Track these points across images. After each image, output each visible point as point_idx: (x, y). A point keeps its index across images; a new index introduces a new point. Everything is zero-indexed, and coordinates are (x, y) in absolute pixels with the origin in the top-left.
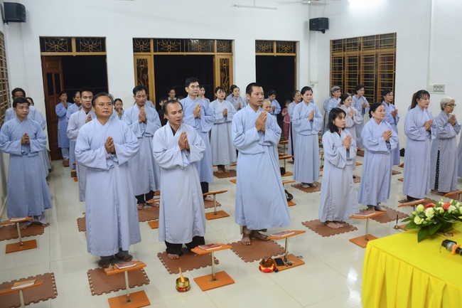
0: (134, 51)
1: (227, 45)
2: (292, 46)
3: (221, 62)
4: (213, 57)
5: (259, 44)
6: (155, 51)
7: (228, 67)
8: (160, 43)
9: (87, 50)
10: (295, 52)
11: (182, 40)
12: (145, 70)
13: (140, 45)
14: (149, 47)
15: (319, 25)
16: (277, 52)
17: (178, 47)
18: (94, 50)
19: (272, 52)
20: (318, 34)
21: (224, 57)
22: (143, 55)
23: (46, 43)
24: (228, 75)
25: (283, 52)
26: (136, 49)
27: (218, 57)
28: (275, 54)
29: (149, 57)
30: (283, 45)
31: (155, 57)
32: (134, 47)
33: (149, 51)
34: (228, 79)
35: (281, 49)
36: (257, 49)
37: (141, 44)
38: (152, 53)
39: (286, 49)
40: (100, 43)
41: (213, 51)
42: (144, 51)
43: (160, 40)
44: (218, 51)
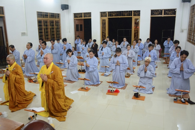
0: (101, 17)
1: (138, 13)
2: (174, 11)
3: (135, 20)
6: (109, 16)
8: (111, 13)
10: (175, 14)
11: (119, 12)
12: (105, 23)
13: (103, 14)
14: (107, 15)
16: (164, 14)
17: (117, 14)
19: (162, 14)
21: (136, 18)
22: (104, 18)
23: (76, 15)
24: (138, 25)
25: (168, 14)
27: (134, 18)
28: (163, 16)
29: (106, 19)
30: (168, 11)
31: (109, 18)
33: (107, 16)
34: (138, 27)
36: (152, 14)
39: (170, 13)
43: (111, 12)
44: (134, 16)
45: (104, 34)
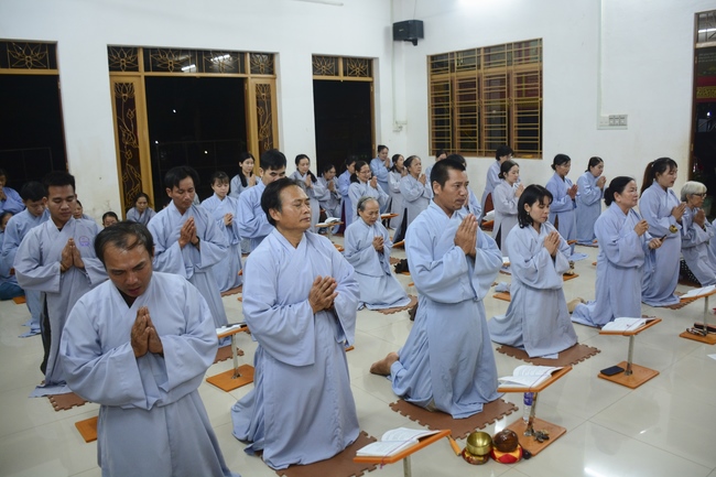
0: (111, 69)
1: (267, 63)
2: (366, 65)
3: (257, 90)
4: (243, 81)
5: (319, 61)
6: (147, 69)
7: (269, 98)
8: (154, 56)
9: (22, 65)
10: (371, 75)
12: (131, 103)
13: (120, 58)
14: (136, 62)
15: (408, 32)
16: (345, 74)
17: (186, 63)
18: (36, 65)
19: (337, 74)
20: (405, 46)
21: (263, 82)
22: (126, 77)
24: (270, 111)
25: (354, 75)
26: (113, 66)
27: (253, 81)
28: (341, 78)
29: (137, 80)
30: (353, 63)
32: (110, 62)
33: (136, 69)
34: (270, 118)
35: (350, 71)
36: (315, 70)
37: (122, 56)
38: (142, 73)
39: (358, 70)
40: (46, 53)
41: (243, 71)
42: (127, 70)
43: (154, 50)
44: (252, 72)
45: (129, 154)
